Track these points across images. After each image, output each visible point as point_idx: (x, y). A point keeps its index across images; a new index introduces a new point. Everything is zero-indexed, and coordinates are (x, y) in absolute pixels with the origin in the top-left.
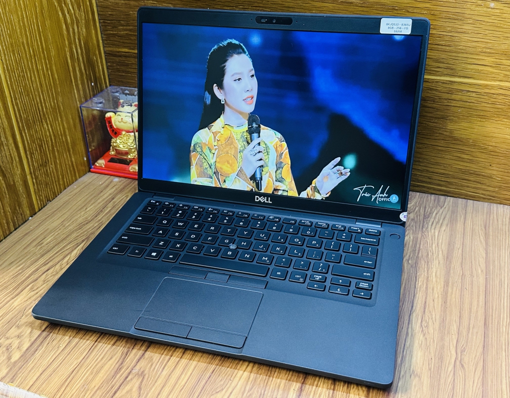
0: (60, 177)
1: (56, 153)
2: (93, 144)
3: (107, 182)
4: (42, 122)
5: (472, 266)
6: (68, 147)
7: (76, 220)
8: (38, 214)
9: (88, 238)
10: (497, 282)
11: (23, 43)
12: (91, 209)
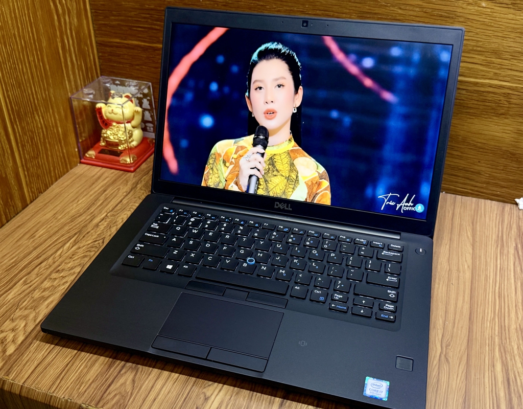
0: (52, 168)
1: (48, 145)
2: (83, 135)
3: (99, 174)
4: (33, 114)
5: (458, 261)
6: (60, 139)
7: (69, 212)
8: (29, 206)
9: (80, 232)
10: (483, 278)
11: (14, 35)
12: (83, 202)
